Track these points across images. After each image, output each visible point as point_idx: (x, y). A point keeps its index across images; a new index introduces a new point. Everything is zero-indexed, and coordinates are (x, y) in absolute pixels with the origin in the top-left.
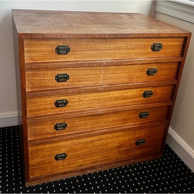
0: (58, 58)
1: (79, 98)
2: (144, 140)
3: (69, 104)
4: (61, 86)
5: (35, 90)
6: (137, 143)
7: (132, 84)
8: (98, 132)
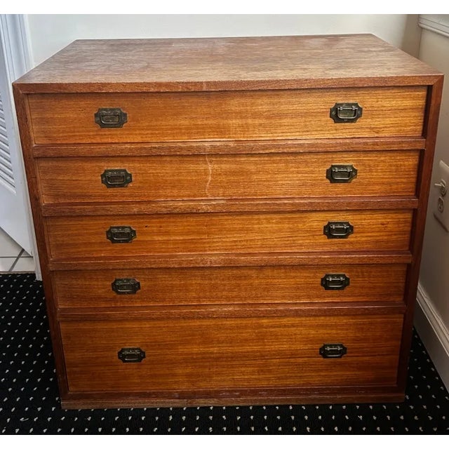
0: (102, 135)
1: (161, 227)
2: (341, 346)
3: (138, 238)
4: (116, 196)
5: (62, 201)
6: (324, 353)
7: (286, 202)
8: (213, 310)
